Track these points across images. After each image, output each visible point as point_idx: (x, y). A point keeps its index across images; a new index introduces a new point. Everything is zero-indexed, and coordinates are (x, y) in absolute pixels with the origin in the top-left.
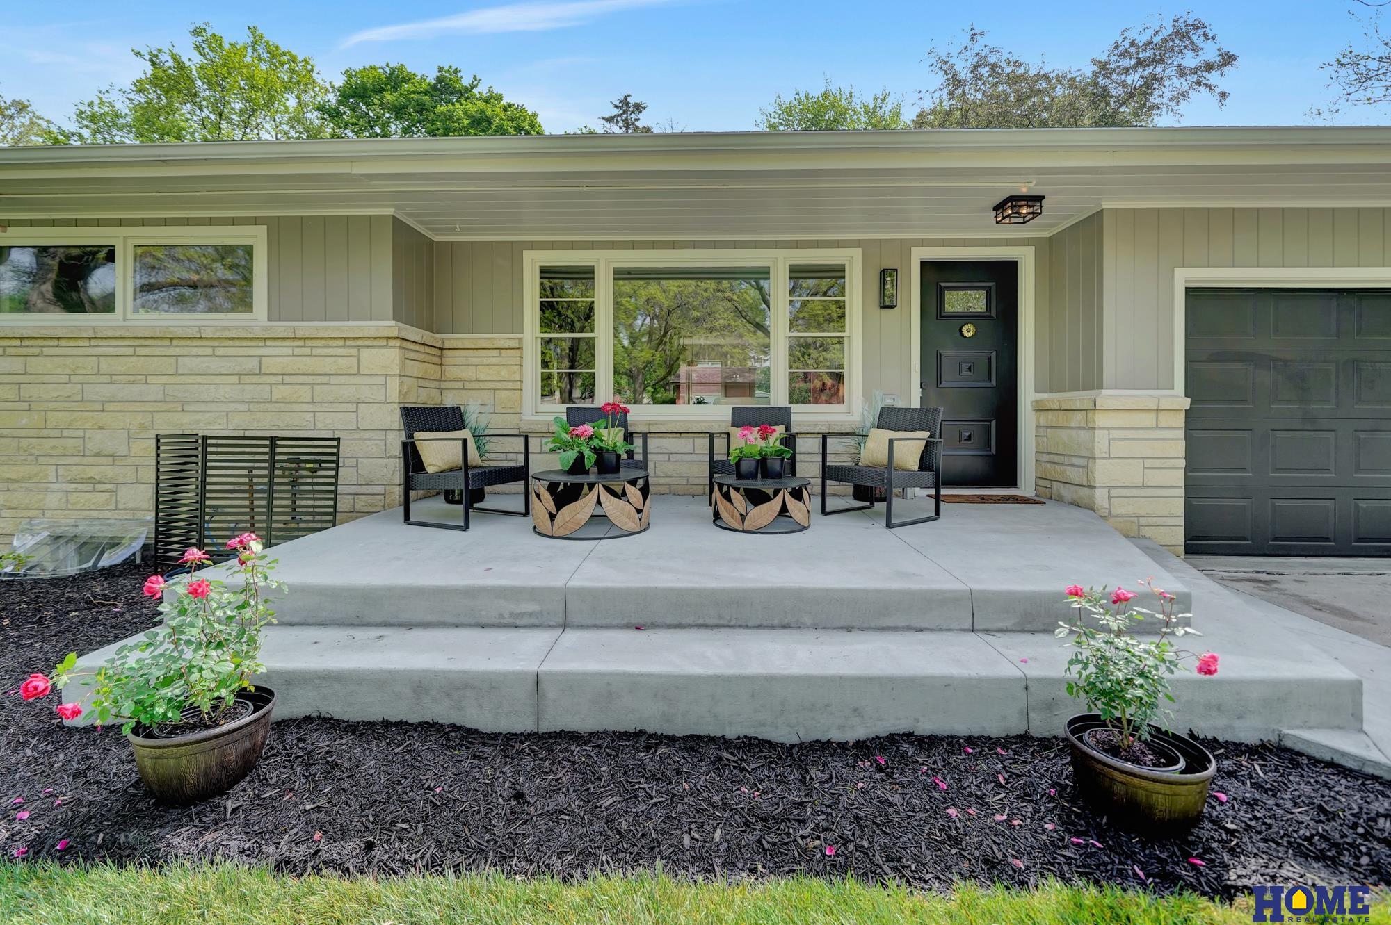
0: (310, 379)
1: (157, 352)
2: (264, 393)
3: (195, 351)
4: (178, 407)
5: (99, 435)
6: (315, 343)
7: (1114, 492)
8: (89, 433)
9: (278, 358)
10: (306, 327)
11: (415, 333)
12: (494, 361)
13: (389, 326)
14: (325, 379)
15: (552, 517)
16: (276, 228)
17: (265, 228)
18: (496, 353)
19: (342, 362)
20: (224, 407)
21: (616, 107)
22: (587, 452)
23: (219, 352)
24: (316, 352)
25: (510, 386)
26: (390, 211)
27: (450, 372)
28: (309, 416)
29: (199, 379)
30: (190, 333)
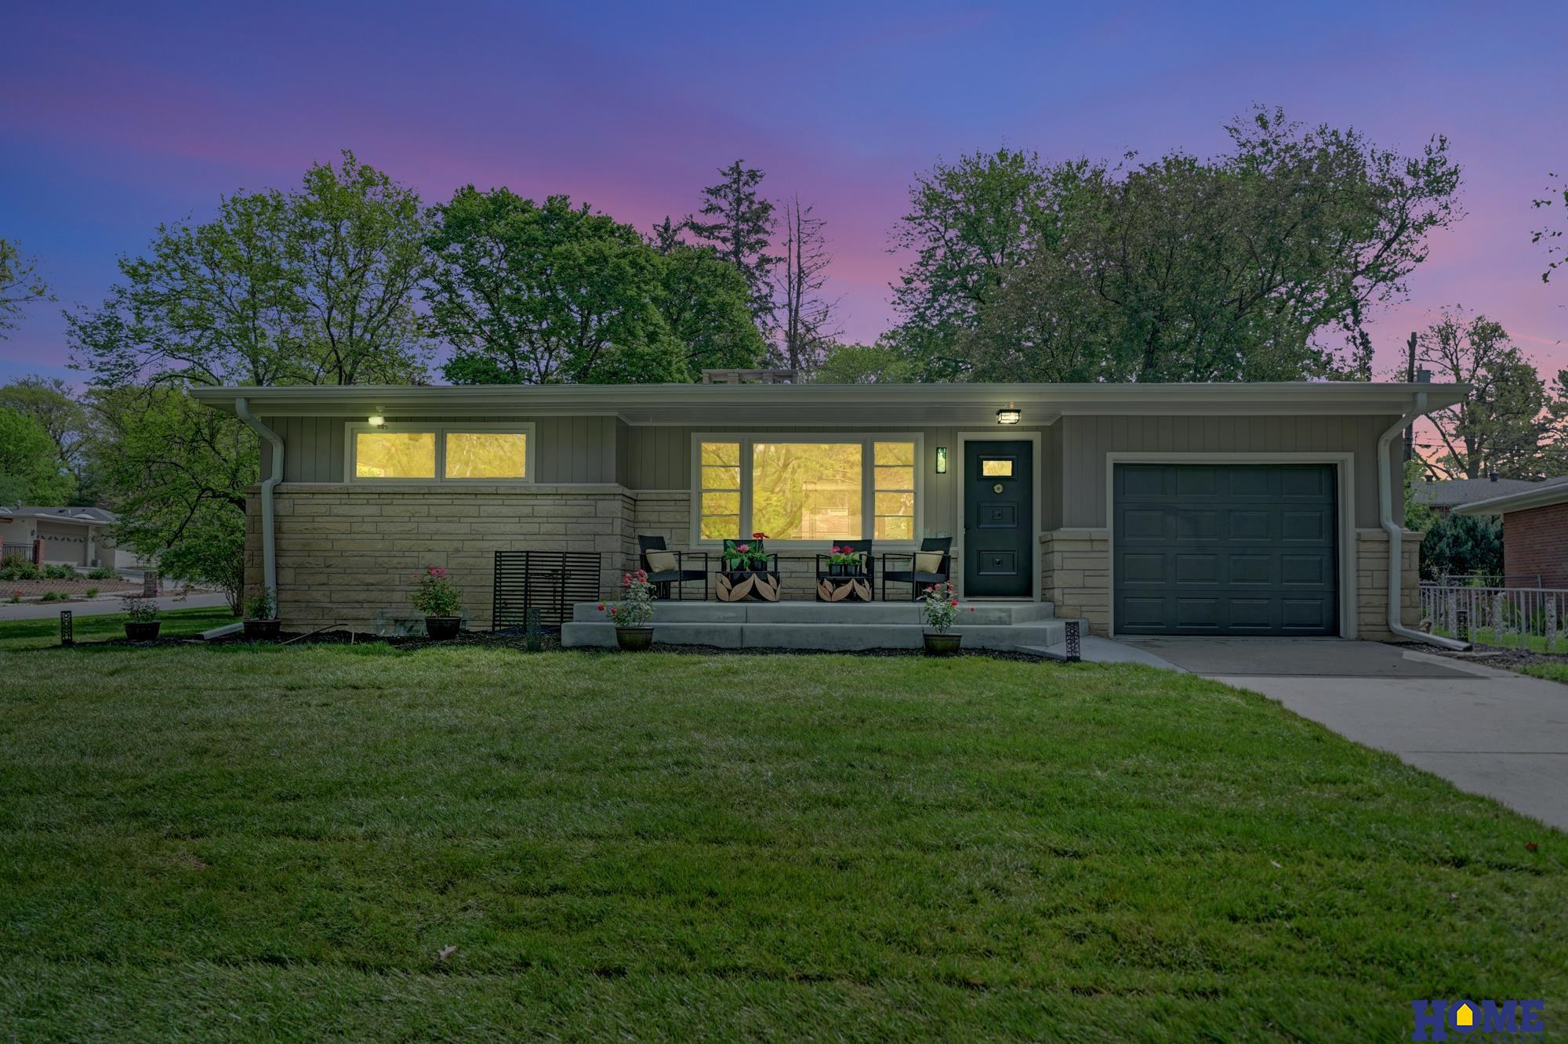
0: (565, 520)
1: (467, 502)
2: (534, 528)
3: (491, 502)
5: (429, 555)
6: (569, 497)
7: (1066, 591)
8: (421, 554)
9: (545, 506)
11: (626, 491)
12: (671, 508)
13: (614, 487)
14: (574, 520)
15: (729, 591)
16: (540, 422)
17: (534, 424)
18: (673, 503)
19: (586, 509)
20: (509, 537)
21: (724, 174)
22: (746, 560)
23: (508, 502)
24: (569, 503)
25: (682, 525)
26: (615, 414)
27: (641, 516)
28: (564, 543)
29: (494, 520)
30: (490, 490)
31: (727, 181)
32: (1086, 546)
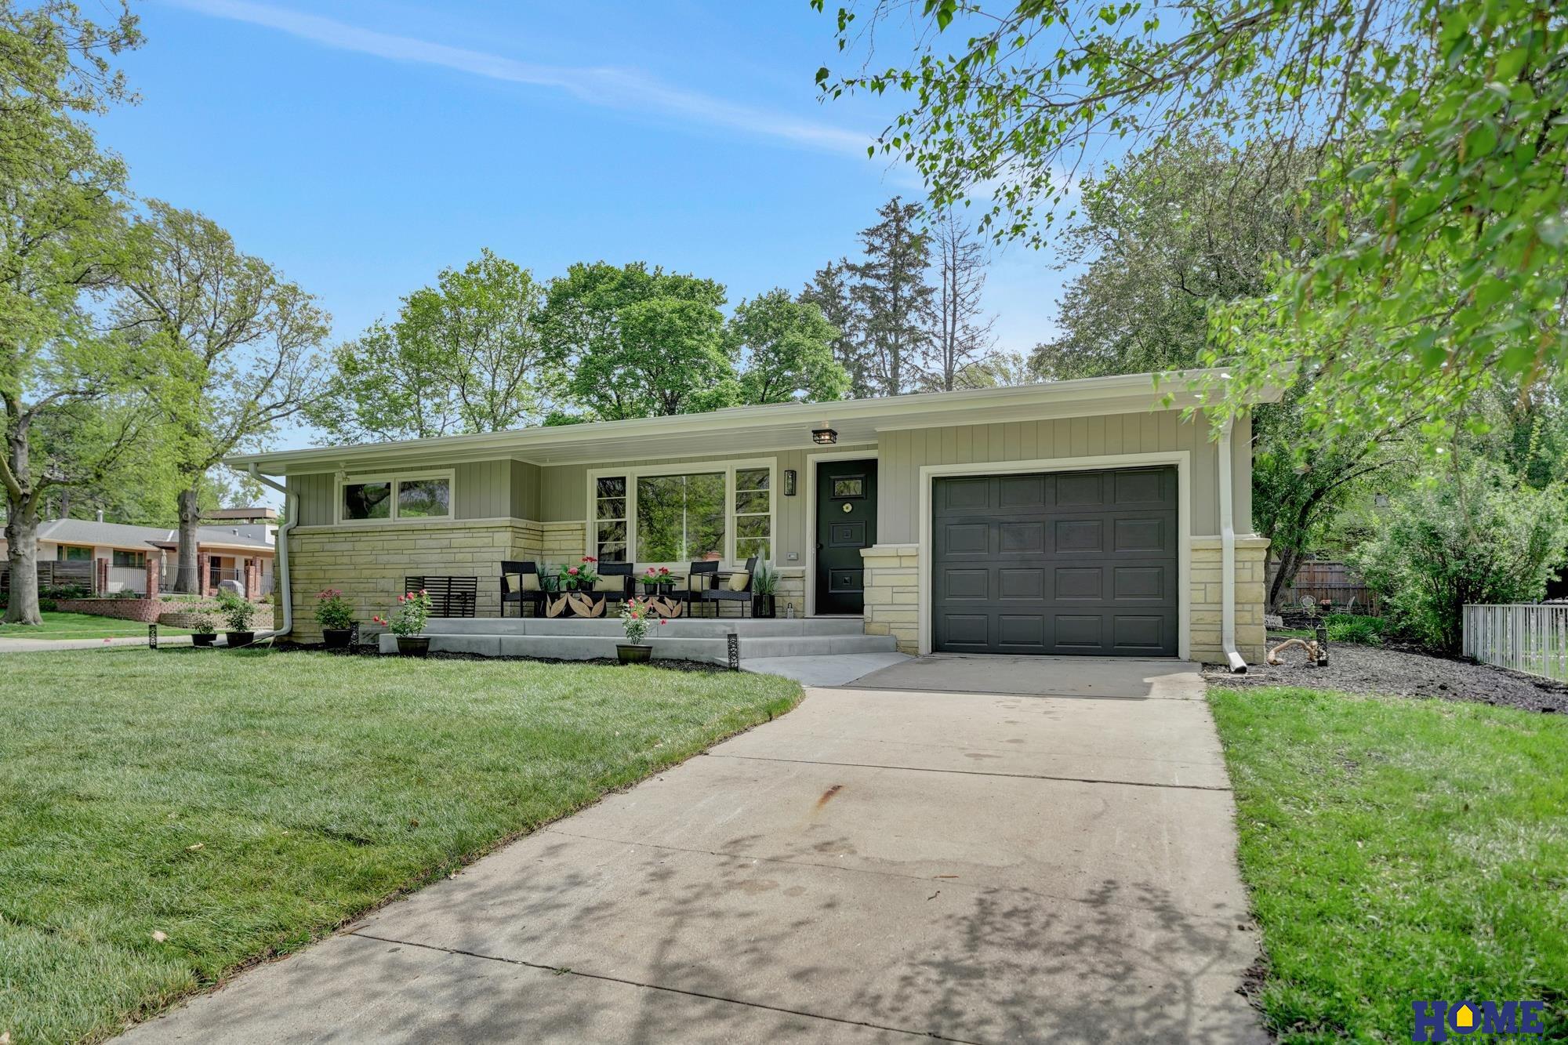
0: (472, 550)
2: (451, 557)
3: (423, 536)
4: (415, 566)
5: (382, 581)
6: (474, 530)
7: (875, 608)
9: (458, 539)
10: (471, 522)
11: (521, 523)
12: (569, 537)
13: (506, 520)
16: (459, 468)
17: (454, 469)
19: (486, 540)
21: (883, 214)
23: (433, 536)
24: (474, 535)
26: (509, 457)
27: (547, 545)
29: (425, 551)
31: (883, 220)
32: (895, 562)
